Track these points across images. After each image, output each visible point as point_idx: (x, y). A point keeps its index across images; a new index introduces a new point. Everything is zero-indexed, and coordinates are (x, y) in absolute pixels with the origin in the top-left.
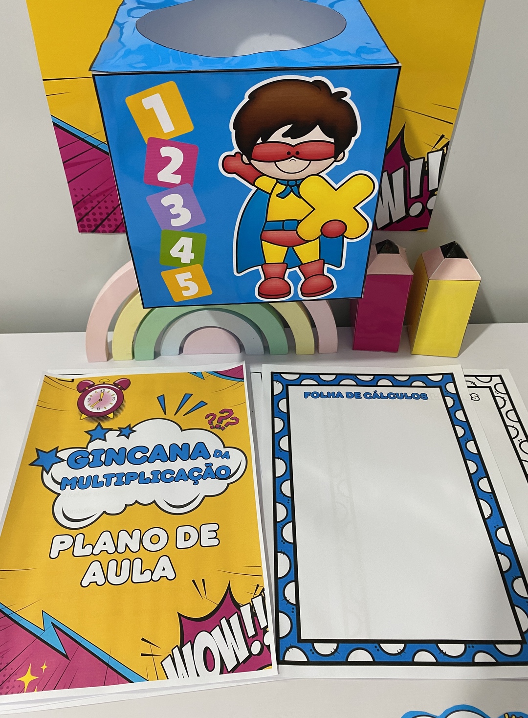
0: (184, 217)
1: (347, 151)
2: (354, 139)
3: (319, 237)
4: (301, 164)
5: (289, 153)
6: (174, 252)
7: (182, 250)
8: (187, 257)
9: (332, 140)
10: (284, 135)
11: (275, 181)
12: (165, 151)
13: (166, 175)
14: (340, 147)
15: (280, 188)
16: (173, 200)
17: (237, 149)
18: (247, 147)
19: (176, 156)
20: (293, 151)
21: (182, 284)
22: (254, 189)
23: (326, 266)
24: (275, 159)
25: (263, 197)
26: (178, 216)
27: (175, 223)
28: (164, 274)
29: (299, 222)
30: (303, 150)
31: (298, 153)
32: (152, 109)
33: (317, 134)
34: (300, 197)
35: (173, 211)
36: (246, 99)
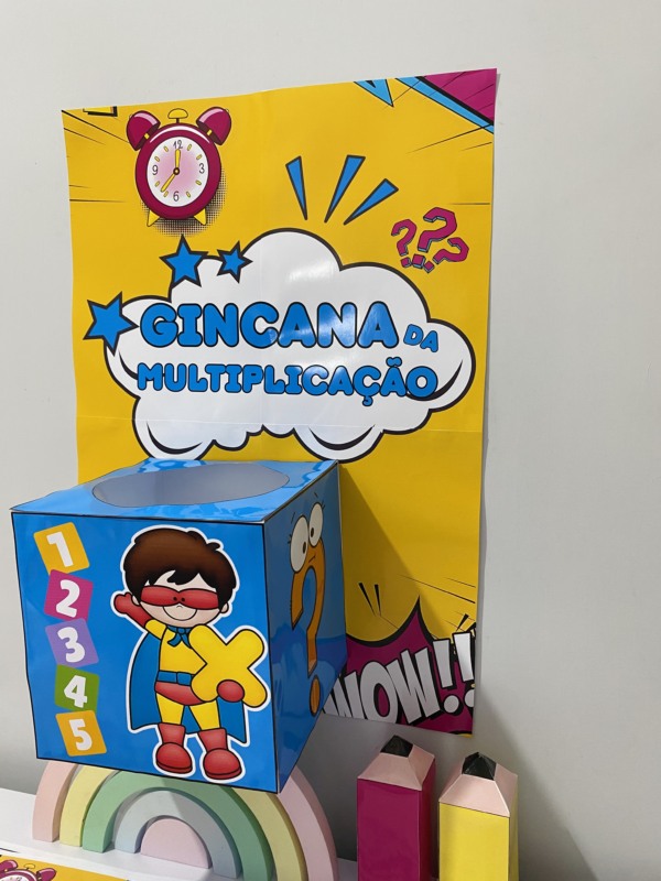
0: (77, 654)
1: (230, 602)
2: (235, 591)
3: (216, 699)
4: (188, 612)
5: (175, 599)
6: (68, 692)
7: (75, 691)
8: (80, 699)
9: (214, 590)
10: (170, 580)
11: (164, 627)
12: (65, 584)
13: (65, 607)
14: (223, 598)
15: (170, 635)
16: (68, 633)
17: (127, 590)
18: (136, 589)
19: (73, 590)
20: (179, 597)
21: (77, 733)
22: (145, 633)
23: (230, 738)
24: (163, 604)
25: (153, 643)
26: (72, 651)
27: (70, 658)
28: (59, 717)
29: (193, 676)
30: (190, 597)
31: (183, 599)
32: (55, 545)
33: (198, 582)
34: (191, 647)
35: (68, 645)
36: (133, 543)
